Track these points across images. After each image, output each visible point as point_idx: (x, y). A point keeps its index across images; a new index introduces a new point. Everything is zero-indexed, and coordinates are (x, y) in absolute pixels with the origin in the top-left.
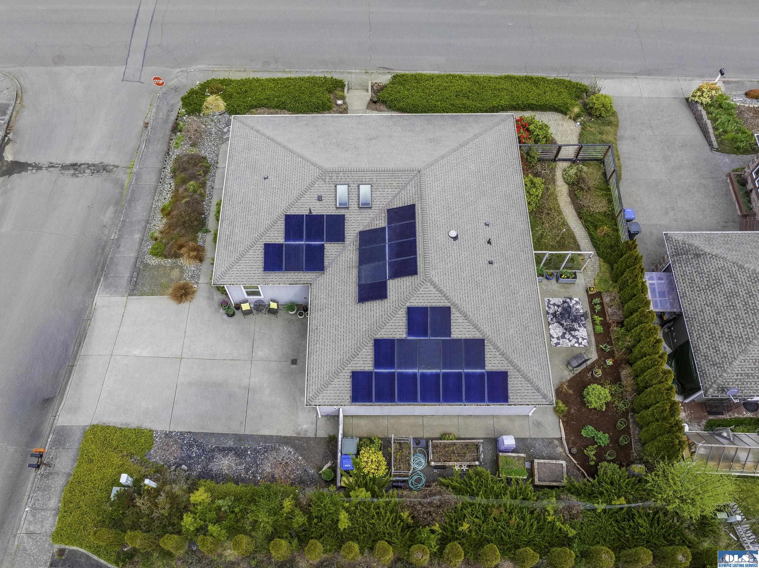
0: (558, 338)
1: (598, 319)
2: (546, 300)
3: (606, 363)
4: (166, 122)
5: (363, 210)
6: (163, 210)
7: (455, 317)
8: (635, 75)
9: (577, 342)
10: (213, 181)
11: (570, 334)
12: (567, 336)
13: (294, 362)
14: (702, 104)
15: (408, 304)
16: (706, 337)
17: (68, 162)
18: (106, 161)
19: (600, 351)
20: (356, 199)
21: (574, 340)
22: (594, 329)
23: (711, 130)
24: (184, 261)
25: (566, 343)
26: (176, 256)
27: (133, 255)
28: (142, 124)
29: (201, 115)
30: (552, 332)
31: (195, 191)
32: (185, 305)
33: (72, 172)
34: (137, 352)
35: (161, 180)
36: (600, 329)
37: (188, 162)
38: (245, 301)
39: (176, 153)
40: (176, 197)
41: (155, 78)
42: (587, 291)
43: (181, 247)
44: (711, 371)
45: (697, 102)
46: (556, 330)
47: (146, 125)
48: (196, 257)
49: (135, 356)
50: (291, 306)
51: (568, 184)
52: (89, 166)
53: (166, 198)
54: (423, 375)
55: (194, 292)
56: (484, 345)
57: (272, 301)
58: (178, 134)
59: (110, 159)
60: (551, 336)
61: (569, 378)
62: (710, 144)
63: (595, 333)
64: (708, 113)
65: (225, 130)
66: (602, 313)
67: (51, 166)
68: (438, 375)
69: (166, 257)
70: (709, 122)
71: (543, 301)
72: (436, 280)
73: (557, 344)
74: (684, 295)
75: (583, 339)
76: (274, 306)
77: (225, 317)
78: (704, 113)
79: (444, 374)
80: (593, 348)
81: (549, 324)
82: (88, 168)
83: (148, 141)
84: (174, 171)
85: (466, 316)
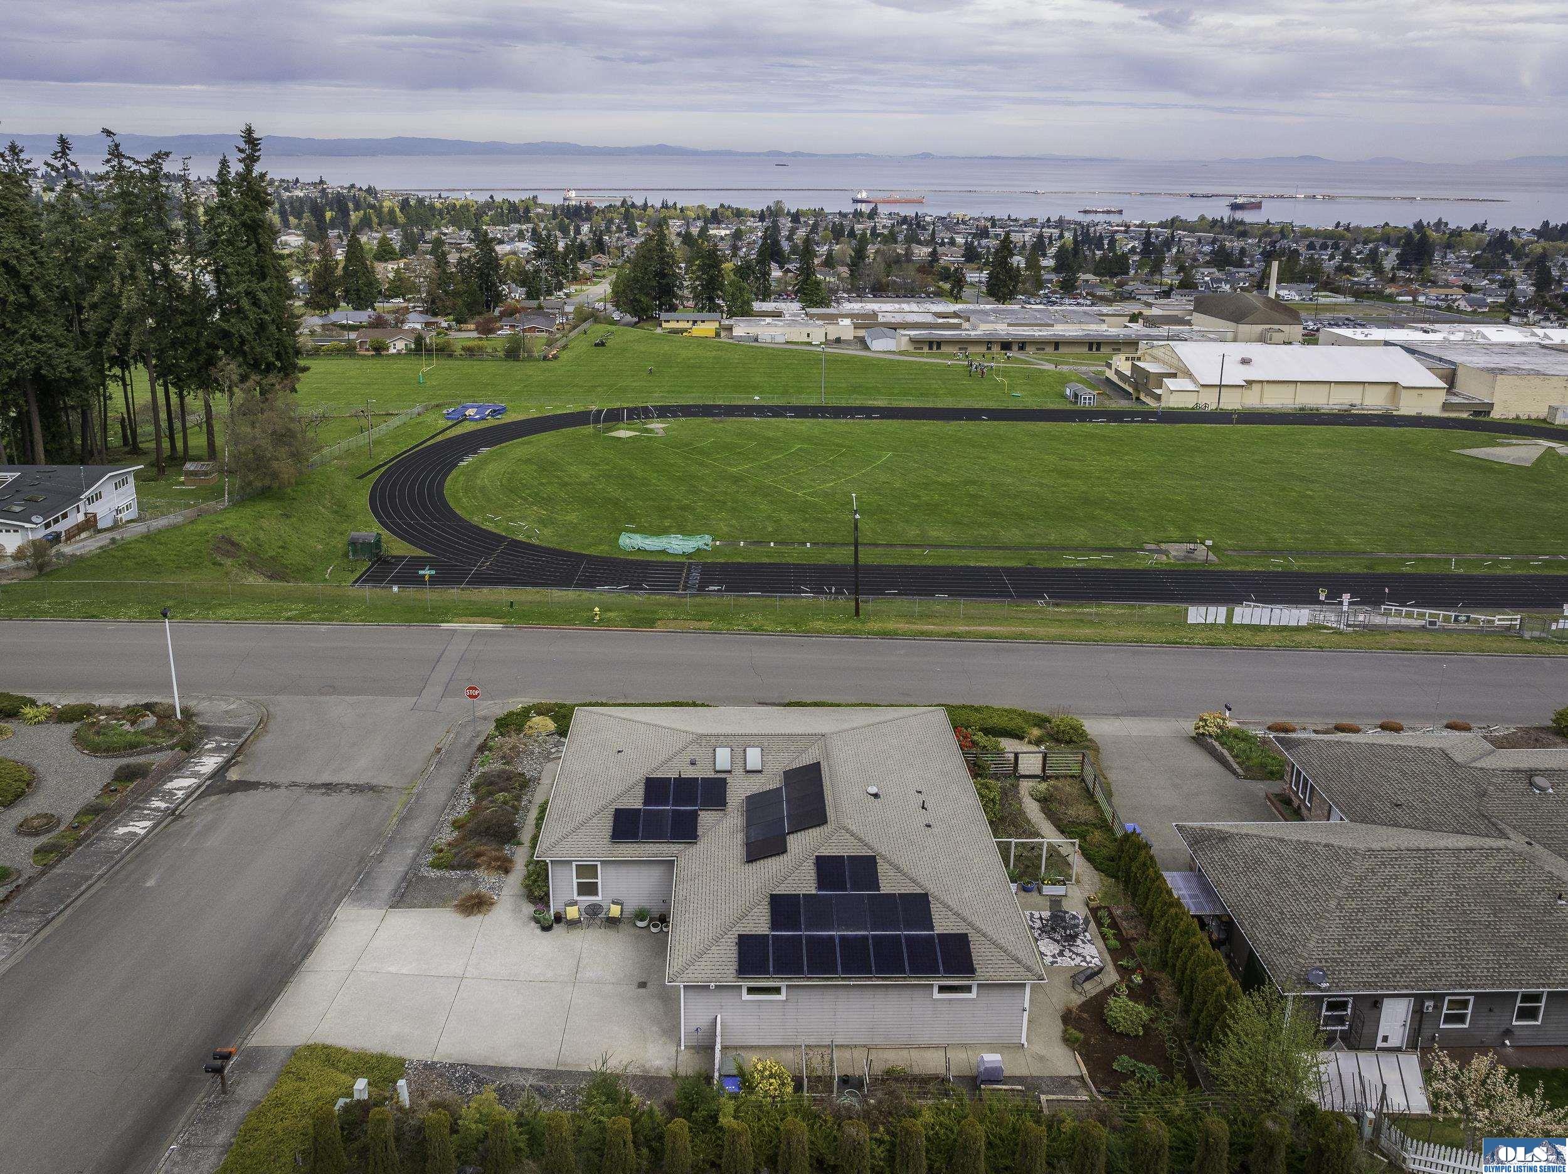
0: (1054, 956)
1: (1110, 933)
2: (1027, 913)
3: (1132, 981)
4: (468, 745)
5: (751, 775)
6: (454, 823)
7: (882, 868)
8: (1117, 715)
9: (1085, 960)
10: (532, 796)
11: (1070, 951)
12: (1067, 953)
13: (643, 985)
14: (1211, 736)
15: (817, 854)
16: (1262, 922)
17: (319, 782)
18: (374, 782)
19: (1124, 971)
20: (741, 764)
21: (1078, 960)
22: (1106, 945)
23: (1230, 759)
24: (481, 873)
25: (1066, 962)
26: (470, 866)
27: (402, 869)
28: (432, 749)
29: (522, 735)
30: (1042, 949)
31: (505, 803)
32: (476, 920)
33: (324, 791)
34: (393, 969)
35: (455, 794)
36: (1113, 942)
37: (499, 776)
38: (573, 903)
39: (478, 771)
40: (474, 811)
41: (470, 688)
42: (1088, 906)
43: (479, 855)
44: (1280, 960)
45: (1203, 734)
46: (1048, 947)
47: (438, 751)
48: (499, 868)
49: (390, 973)
50: (641, 915)
51: (1038, 801)
52: (348, 786)
53: (462, 810)
54: (842, 938)
55: (492, 904)
56: (929, 902)
57: (613, 903)
58: (487, 753)
59: (381, 780)
60: (1042, 954)
61: (1079, 1002)
62: (1234, 772)
63: (1108, 949)
64: (1222, 744)
65: (553, 750)
66: (1114, 925)
67: (294, 784)
68: (865, 938)
69: (453, 868)
70: (1226, 752)
71: (1024, 914)
72: (853, 828)
73: (1052, 963)
74: (1219, 883)
75: (1093, 957)
76: (615, 911)
77: (538, 931)
78: (1216, 744)
79: (874, 936)
80: (1110, 968)
81: (1037, 940)
82: (347, 788)
83: (439, 763)
84: (476, 788)
85: (898, 869)
